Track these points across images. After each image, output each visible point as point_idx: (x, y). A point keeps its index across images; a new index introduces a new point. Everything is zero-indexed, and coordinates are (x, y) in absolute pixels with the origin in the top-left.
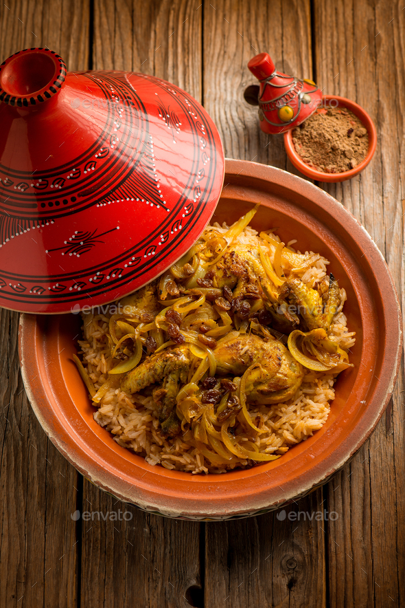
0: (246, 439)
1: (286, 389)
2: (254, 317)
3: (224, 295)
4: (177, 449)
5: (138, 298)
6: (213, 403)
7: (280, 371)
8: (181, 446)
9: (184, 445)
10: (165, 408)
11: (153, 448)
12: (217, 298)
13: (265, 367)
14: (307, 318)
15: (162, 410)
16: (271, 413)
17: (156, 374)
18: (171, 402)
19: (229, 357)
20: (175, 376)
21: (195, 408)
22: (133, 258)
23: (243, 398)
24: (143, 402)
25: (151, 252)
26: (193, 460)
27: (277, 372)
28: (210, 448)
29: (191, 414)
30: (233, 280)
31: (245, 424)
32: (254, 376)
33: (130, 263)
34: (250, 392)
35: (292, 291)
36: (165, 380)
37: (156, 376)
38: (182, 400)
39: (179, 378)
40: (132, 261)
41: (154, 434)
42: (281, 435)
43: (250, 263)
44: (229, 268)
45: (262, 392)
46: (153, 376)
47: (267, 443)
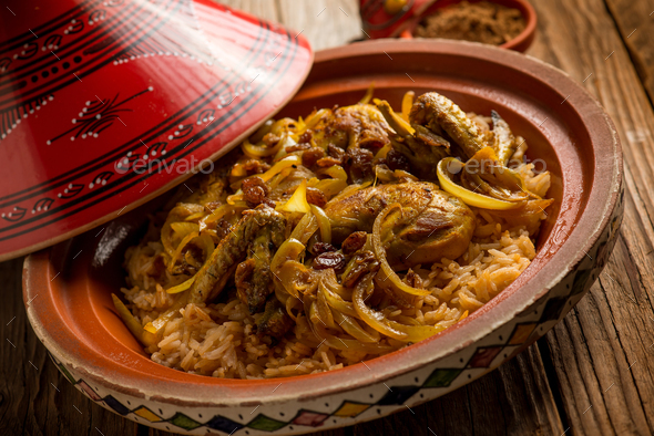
0: (399, 312)
1: (448, 227)
2: (379, 163)
3: (330, 152)
4: (288, 352)
5: (201, 195)
6: (333, 266)
7: (432, 204)
8: (294, 348)
9: (298, 345)
10: (256, 290)
11: (250, 367)
12: (320, 157)
13: (407, 204)
14: (461, 139)
15: (252, 294)
16: (432, 275)
17: (233, 245)
18: (264, 276)
19: (349, 209)
20: (262, 239)
21: (304, 279)
22: (181, 127)
23: (381, 251)
24: (225, 309)
25: (207, 116)
26: (317, 363)
27: (428, 206)
28: (340, 333)
29: (300, 286)
30: (340, 136)
31: (392, 287)
32: (393, 219)
33: (177, 133)
34: (391, 242)
35: (428, 105)
36: (249, 251)
37: (234, 250)
38: (280, 267)
39: (271, 241)
40: (180, 131)
41: (248, 345)
42: (457, 306)
43: (364, 113)
44: (332, 125)
45: (409, 237)
46: (230, 250)
47: (436, 317)
